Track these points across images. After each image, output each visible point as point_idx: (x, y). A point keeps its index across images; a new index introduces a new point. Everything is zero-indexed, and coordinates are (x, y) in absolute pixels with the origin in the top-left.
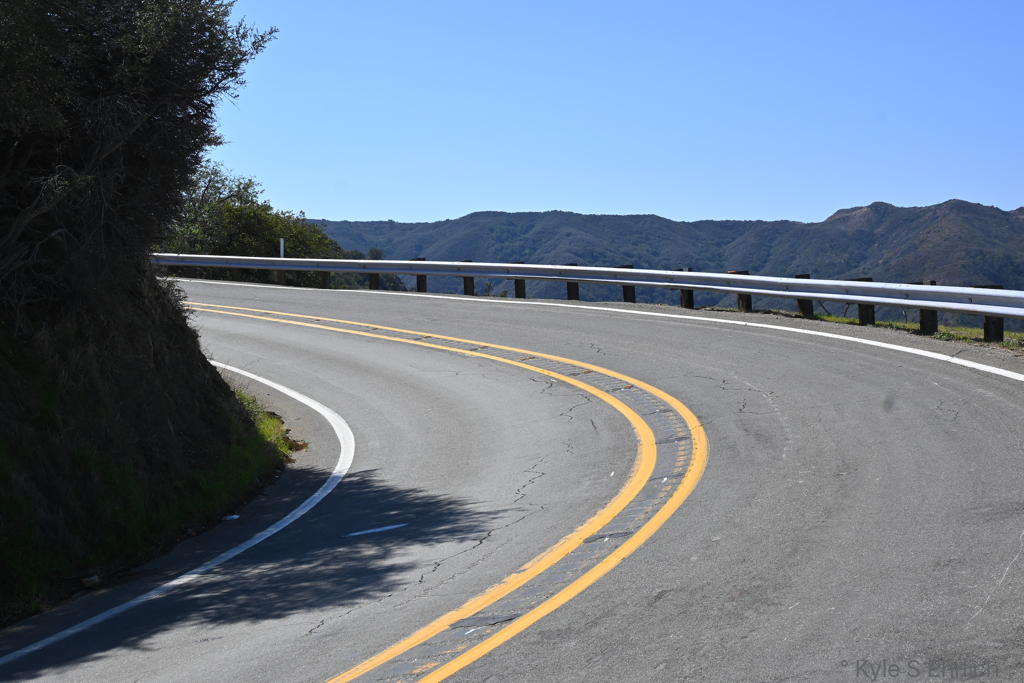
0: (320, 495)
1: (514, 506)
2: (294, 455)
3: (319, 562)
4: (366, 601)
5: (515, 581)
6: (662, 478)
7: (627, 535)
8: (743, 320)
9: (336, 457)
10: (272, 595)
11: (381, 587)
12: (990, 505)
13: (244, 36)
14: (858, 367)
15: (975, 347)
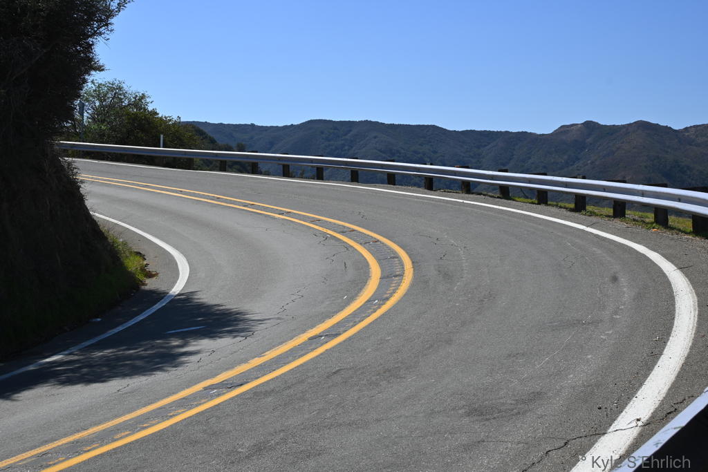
0: (157, 307)
1: (276, 316)
2: (148, 281)
3: (142, 349)
4: (160, 373)
6: (375, 301)
7: (337, 335)
8: (462, 199)
9: (174, 283)
10: (105, 369)
11: (173, 365)
14: (525, 232)
15: (604, 221)
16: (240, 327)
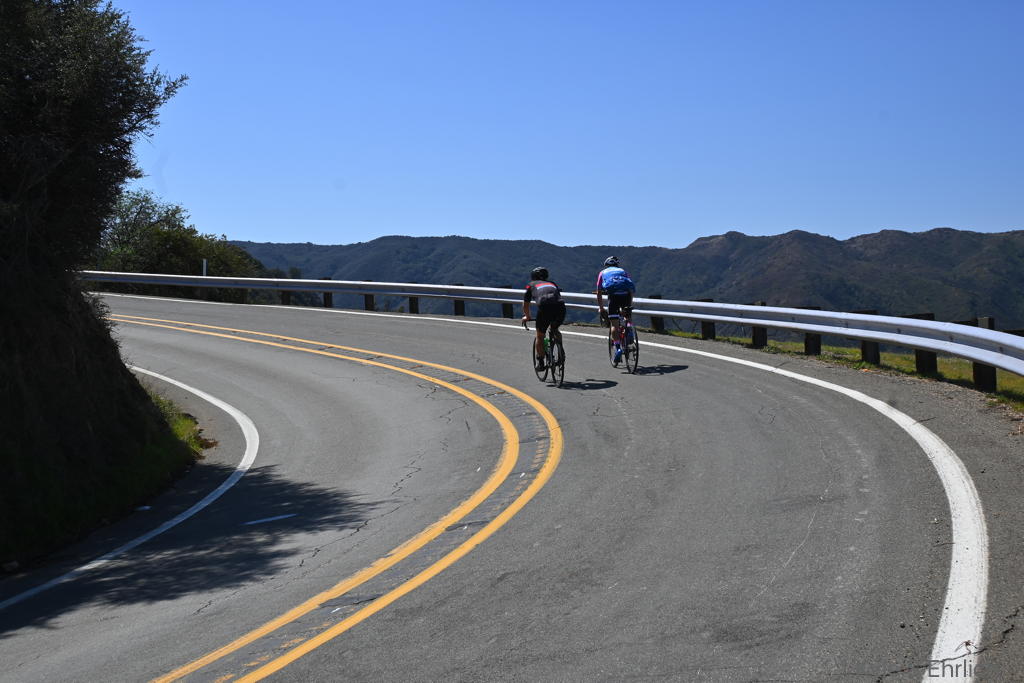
0: (224, 488)
1: (392, 498)
2: (205, 453)
3: (215, 548)
4: (251, 583)
5: (382, 565)
6: (520, 473)
7: (484, 523)
9: (242, 454)
10: (170, 579)
11: (266, 571)
12: (788, 498)
13: (158, 82)
15: (795, 359)
16: (345, 513)
